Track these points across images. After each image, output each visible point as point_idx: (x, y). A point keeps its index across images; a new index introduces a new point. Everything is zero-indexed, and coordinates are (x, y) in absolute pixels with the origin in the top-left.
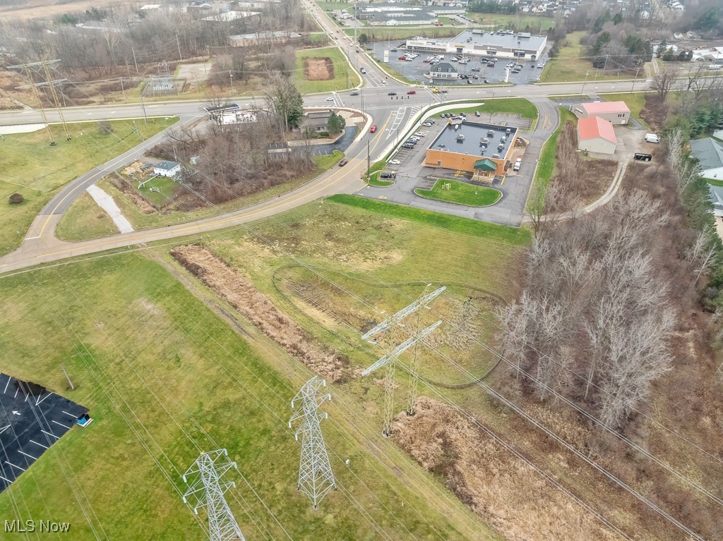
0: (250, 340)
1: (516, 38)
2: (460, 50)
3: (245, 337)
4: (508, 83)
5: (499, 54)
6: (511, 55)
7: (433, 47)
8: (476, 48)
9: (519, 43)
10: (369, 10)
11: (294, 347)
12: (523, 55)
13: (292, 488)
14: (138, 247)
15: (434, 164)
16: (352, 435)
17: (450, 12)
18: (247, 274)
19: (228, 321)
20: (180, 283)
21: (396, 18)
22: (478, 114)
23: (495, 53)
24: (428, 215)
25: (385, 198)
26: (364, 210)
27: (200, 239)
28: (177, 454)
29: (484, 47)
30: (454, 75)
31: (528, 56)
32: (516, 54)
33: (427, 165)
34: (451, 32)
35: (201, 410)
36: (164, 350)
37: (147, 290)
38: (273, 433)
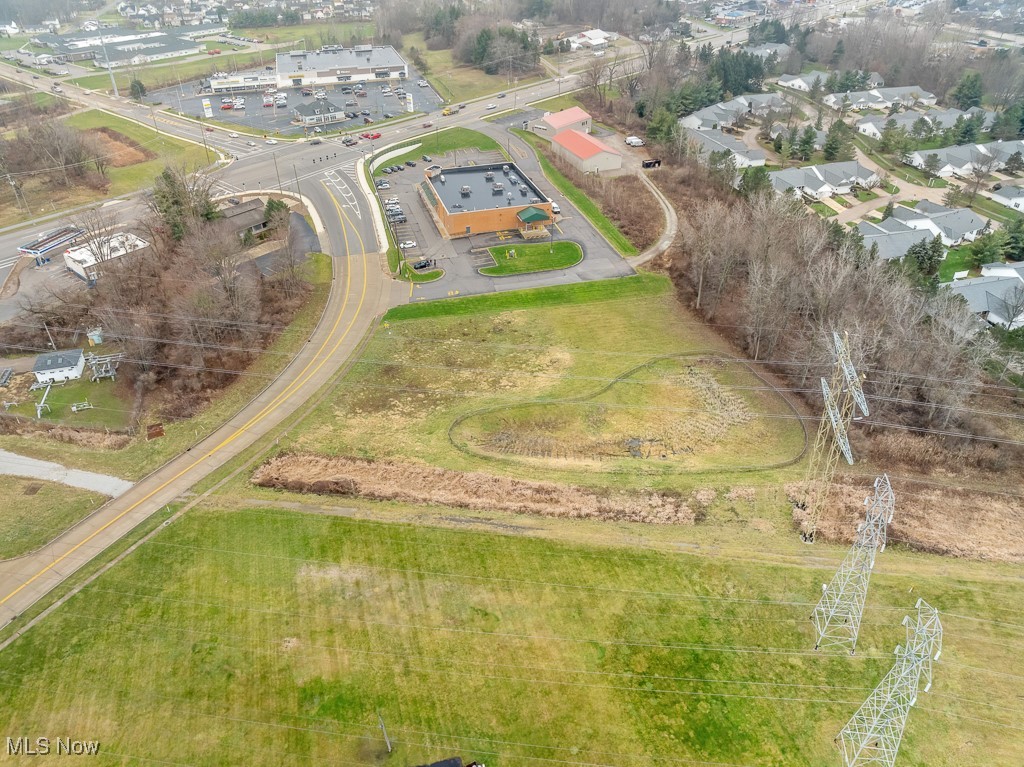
0: (542, 534)
1: (354, 53)
2: (297, 82)
3: (530, 533)
4: (415, 112)
5: (355, 78)
6: (372, 77)
7: (255, 83)
8: (320, 75)
9: (368, 60)
10: (81, 44)
11: (600, 511)
12: (386, 74)
13: (811, 653)
14: (184, 504)
15: (462, 233)
16: (784, 562)
17: (206, 33)
18: (415, 460)
19: (481, 527)
20: (336, 518)
21: (140, 52)
22: (429, 158)
23: (349, 78)
24: (533, 294)
25: (457, 292)
26: (452, 317)
27: (276, 446)
28: (652, 717)
29: (332, 73)
30: (340, 115)
31: (395, 75)
32: (378, 75)
33: (454, 237)
34: (253, 59)
35: (603, 649)
36: (445, 613)
37: (293, 553)
38: (714, 616)
